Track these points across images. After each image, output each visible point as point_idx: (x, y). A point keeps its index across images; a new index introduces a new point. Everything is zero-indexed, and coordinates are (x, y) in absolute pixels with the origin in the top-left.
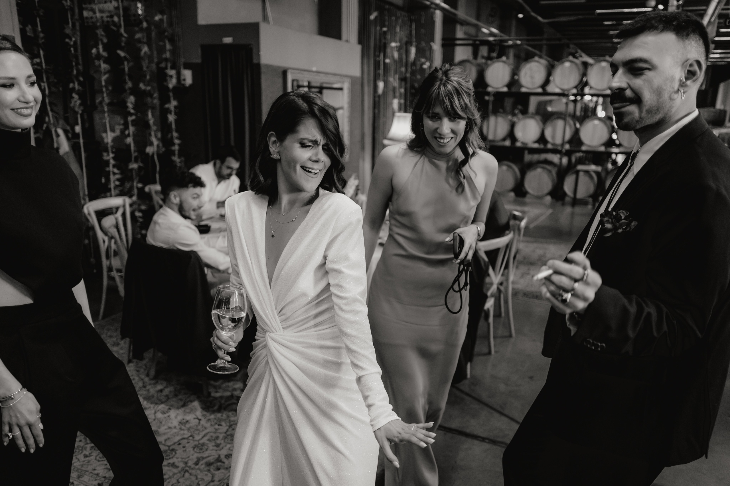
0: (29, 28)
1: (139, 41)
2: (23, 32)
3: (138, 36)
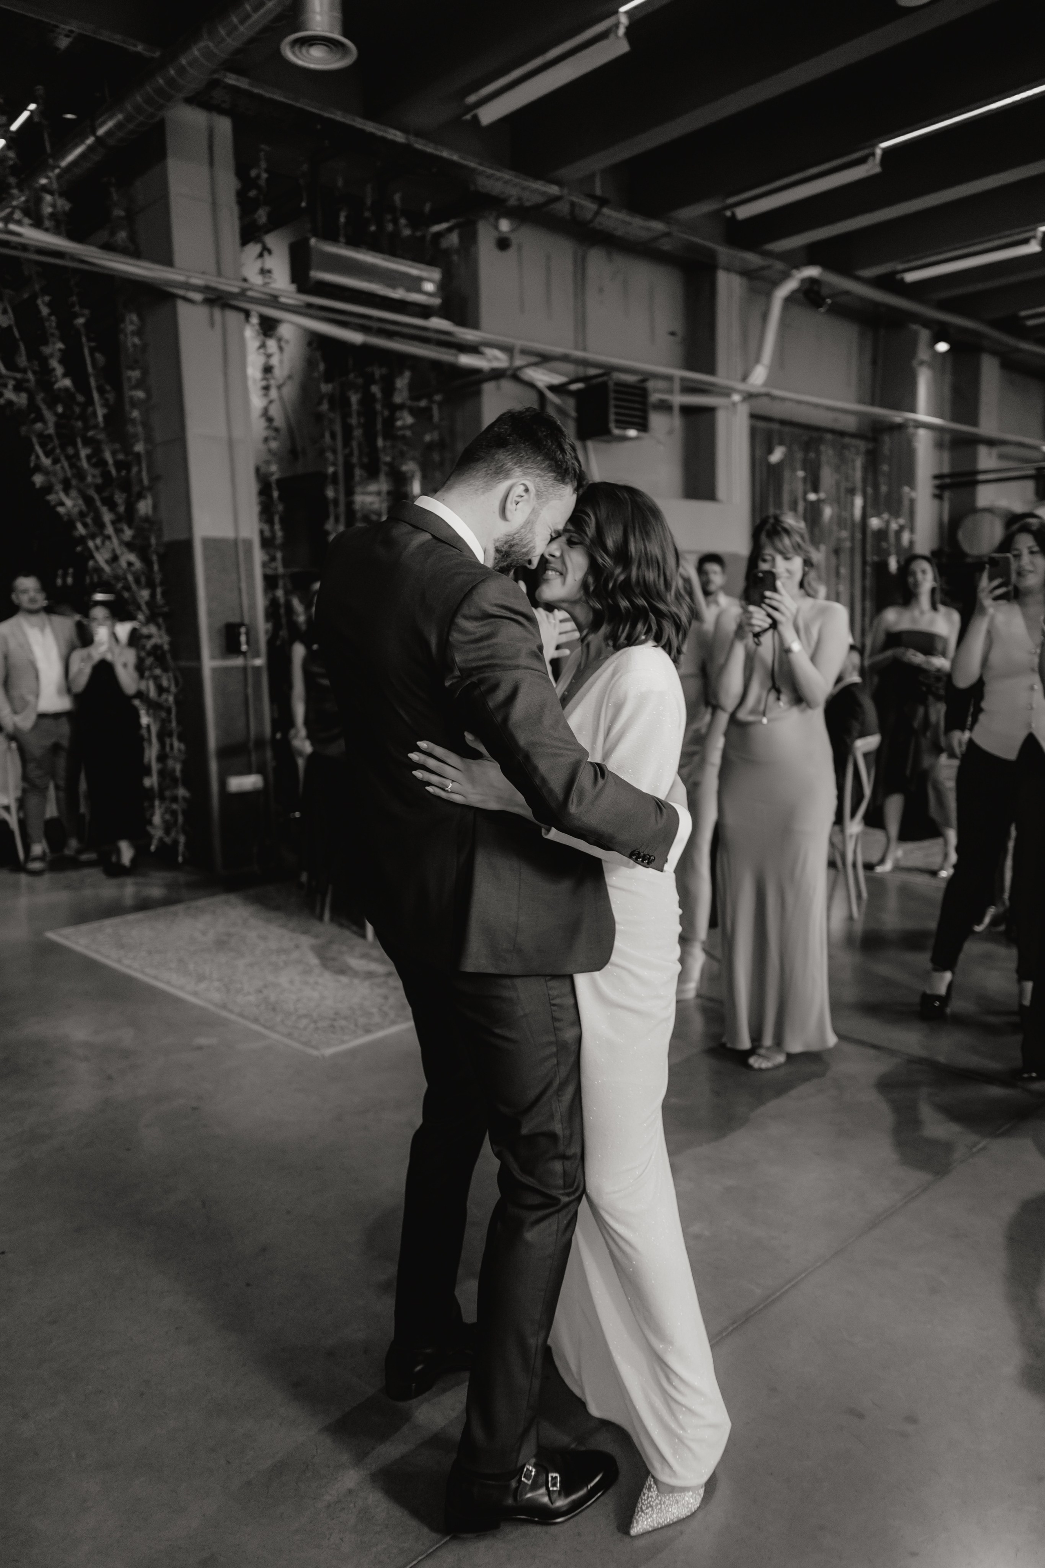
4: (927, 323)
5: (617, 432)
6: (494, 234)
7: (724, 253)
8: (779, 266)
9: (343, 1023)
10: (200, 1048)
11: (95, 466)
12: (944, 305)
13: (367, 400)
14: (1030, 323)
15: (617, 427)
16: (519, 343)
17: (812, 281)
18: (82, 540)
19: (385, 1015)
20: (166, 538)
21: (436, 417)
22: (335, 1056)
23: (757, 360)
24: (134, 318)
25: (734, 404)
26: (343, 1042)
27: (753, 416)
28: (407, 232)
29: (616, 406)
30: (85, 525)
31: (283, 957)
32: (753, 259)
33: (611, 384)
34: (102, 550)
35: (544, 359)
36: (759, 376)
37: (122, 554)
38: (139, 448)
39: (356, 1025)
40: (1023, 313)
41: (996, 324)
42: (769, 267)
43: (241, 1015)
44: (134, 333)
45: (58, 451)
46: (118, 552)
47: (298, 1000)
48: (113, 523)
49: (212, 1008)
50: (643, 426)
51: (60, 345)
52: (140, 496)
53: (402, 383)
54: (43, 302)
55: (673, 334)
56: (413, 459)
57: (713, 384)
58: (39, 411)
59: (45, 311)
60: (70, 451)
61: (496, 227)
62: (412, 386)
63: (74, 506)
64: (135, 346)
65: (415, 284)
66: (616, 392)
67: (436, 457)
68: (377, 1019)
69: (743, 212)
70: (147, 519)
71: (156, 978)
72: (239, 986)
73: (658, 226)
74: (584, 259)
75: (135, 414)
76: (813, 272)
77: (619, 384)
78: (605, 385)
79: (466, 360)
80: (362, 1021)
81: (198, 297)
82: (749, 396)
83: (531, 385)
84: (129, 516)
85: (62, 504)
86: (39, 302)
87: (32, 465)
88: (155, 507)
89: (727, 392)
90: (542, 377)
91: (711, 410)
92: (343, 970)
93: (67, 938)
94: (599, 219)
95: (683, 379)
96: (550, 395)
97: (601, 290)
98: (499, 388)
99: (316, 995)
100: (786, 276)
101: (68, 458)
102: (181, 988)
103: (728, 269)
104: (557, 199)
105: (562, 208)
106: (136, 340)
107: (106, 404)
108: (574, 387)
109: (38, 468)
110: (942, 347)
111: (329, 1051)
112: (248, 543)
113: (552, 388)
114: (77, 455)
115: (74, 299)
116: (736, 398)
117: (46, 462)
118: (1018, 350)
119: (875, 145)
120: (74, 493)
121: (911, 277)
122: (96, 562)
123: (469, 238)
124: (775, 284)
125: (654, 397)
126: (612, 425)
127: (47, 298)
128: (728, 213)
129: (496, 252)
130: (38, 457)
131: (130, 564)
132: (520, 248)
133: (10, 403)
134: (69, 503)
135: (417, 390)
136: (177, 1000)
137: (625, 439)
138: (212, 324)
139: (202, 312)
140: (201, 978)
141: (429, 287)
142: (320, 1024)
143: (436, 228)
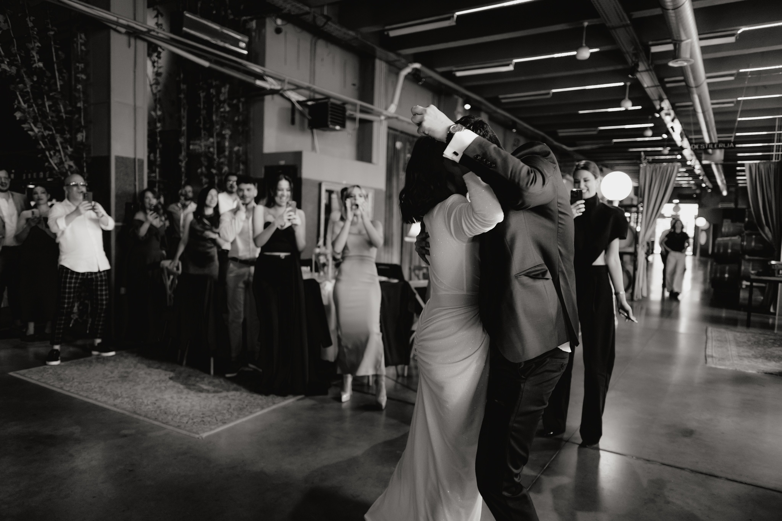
0: (152, 155)
1: (222, 163)
2: (149, 157)
3: (222, 160)
4: (462, 95)
5: (331, 126)
6: (274, 25)
7: (379, 51)
8: (403, 61)
9: (209, 419)
10: (125, 436)
11: (53, 111)
12: (468, 88)
13: (208, 96)
14: (503, 101)
15: (331, 124)
16: (287, 78)
17: (416, 70)
18: (43, 151)
19: (232, 414)
20: (92, 155)
21: (241, 110)
22: (209, 437)
23: (392, 102)
24: (83, 36)
25: (381, 121)
26: (211, 429)
27: (389, 128)
28: (231, 17)
29: (331, 114)
30: (45, 143)
31: (163, 384)
32: (392, 56)
33: (329, 103)
34: (54, 158)
35: (297, 88)
36: (393, 109)
37: (66, 161)
38: (80, 105)
39: (217, 420)
40: (501, 96)
41: (489, 100)
42: (399, 61)
43: (146, 416)
44: (82, 44)
45: (32, 101)
46: (64, 159)
47: (179, 407)
48: (61, 143)
49: (127, 413)
50: (343, 126)
51: (38, 44)
52: (79, 131)
53: (225, 90)
54: (30, 20)
55: (354, 85)
56: (229, 128)
57: (372, 110)
58: (22, 78)
59: (31, 25)
60: (40, 102)
61: (275, 22)
62: (229, 92)
63: (39, 132)
64: (82, 50)
65: (236, 42)
66: (331, 107)
67: (240, 128)
68: (227, 416)
69: (392, 34)
70: (81, 143)
71: (87, 397)
72: (141, 400)
73: (352, 33)
74: (315, 45)
75: (79, 86)
76: (417, 66)
77: (333, 104)
78: (326, 103)
79: (259, 83)
80: (219, 417)
81: (123, 30)
82: (388, 118)
83: (289, 100)
84: (72, 141)
85: (32, 130)
86: (28, 19)
87: (15, 106)
88: (87, 137)
89: (379, 114)
90: (295, 97)
91: (370, 122)
92: (201, 391)
93: (24, 375)
94: (326, 26)
95: (361, 106)
96: (298, 106)
97: (322, 60)
98: (273, 99)
99: (188, 404)
100: (406, 66)
101: (37, 105)
102: (105, 402)
103: (381, 59)
104: (308, 13)
105: (309, 18)
106: (83, 48)
107: (62, 79)
108: (310, 103)
109: (19, 109)
110: (468, 107)
111: (204, 435)
112: (141, 162)
113: (299, 102)
114: (43, 105)
115: (49, 21)
116: (383, 118)
117: (24, 106)
118: (496, 112)
119: (454, 13)
120: (40, 125)
121: (459, 74)
122: (50, 163)
123: (261, 26)
124: (401, 69)
125: (349, 113)
126: (329, 123)
127: (32, 18)
128: (386, 33)
129: (274, 33)
130: (19, 102)
131: (70, 167)
132: (286, 33)
133: (5, 71)
134: (36, 130)
135: (232, 95)
136: (103, 410)
137: (335, 130)
138: (129, 46)
139: (125, 38)
140: (116, 397)
141: (243, 45)
142: (195, 420)
143: (244, 18)
